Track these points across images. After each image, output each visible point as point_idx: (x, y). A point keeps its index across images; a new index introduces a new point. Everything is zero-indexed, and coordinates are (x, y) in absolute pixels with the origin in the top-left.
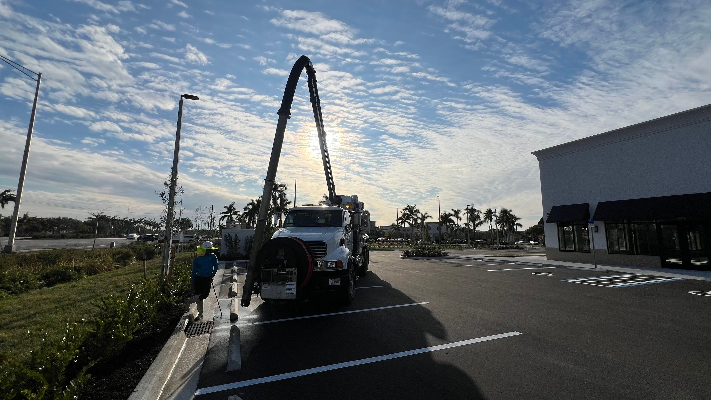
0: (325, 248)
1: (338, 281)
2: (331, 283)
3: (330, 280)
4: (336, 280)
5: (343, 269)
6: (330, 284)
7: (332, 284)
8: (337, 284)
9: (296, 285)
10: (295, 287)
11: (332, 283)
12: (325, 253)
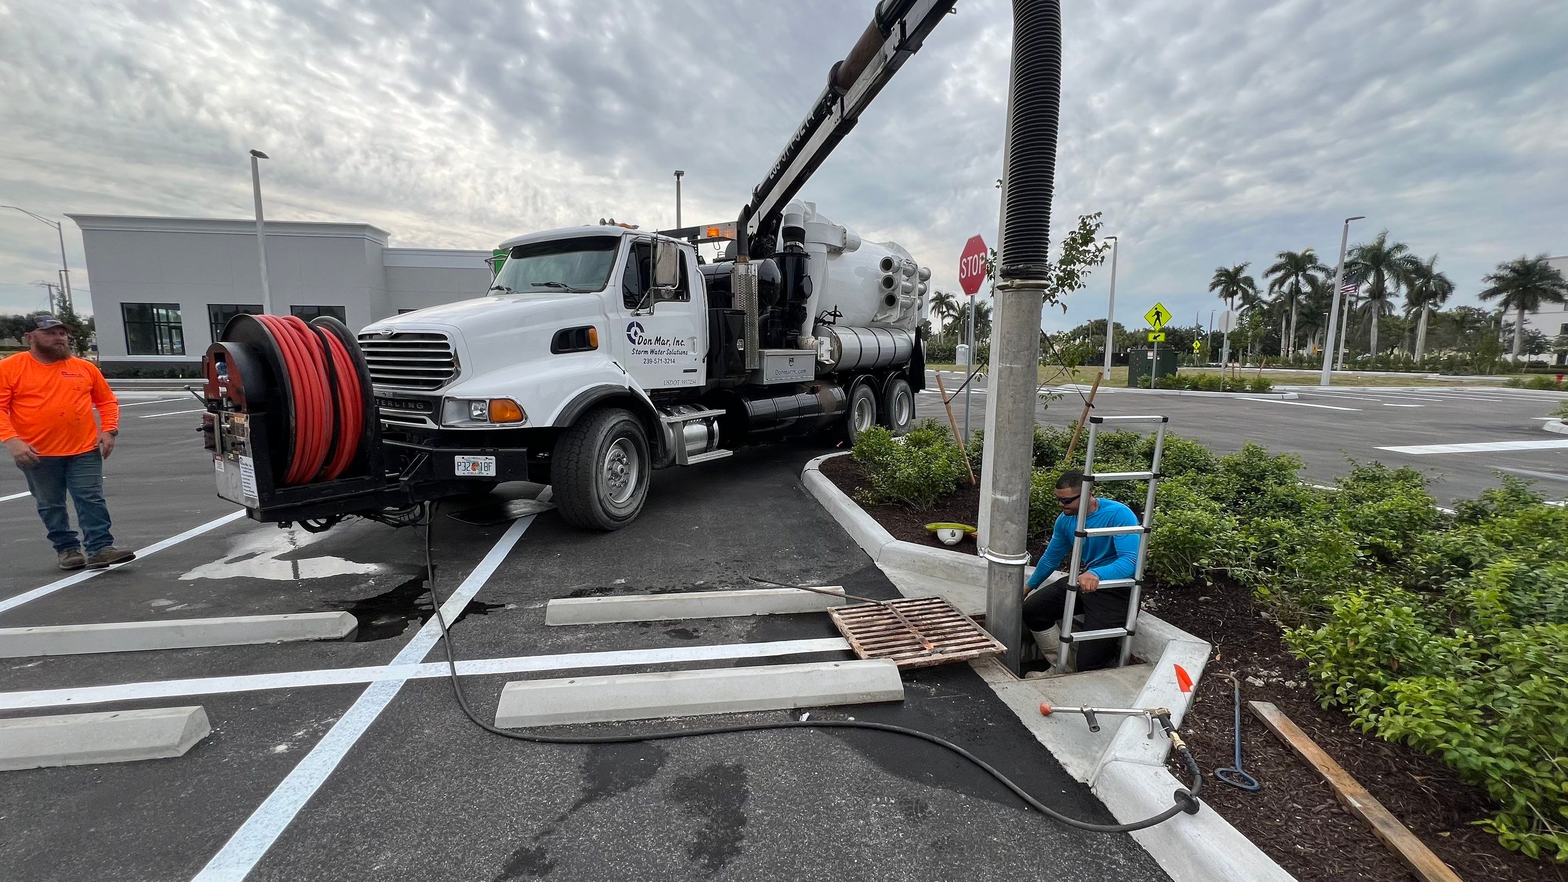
0: (449, 355)
1: (488, 467)
2: (462, 468)
3: (458, 458)
4: (481, 459)
5: (527, 426)
6: (459, 472)
7: (466, 474)
8: (485, 474)
9: (253, 468)
10: (253, 474)
11: (466, 469)
12: (450, 373)
